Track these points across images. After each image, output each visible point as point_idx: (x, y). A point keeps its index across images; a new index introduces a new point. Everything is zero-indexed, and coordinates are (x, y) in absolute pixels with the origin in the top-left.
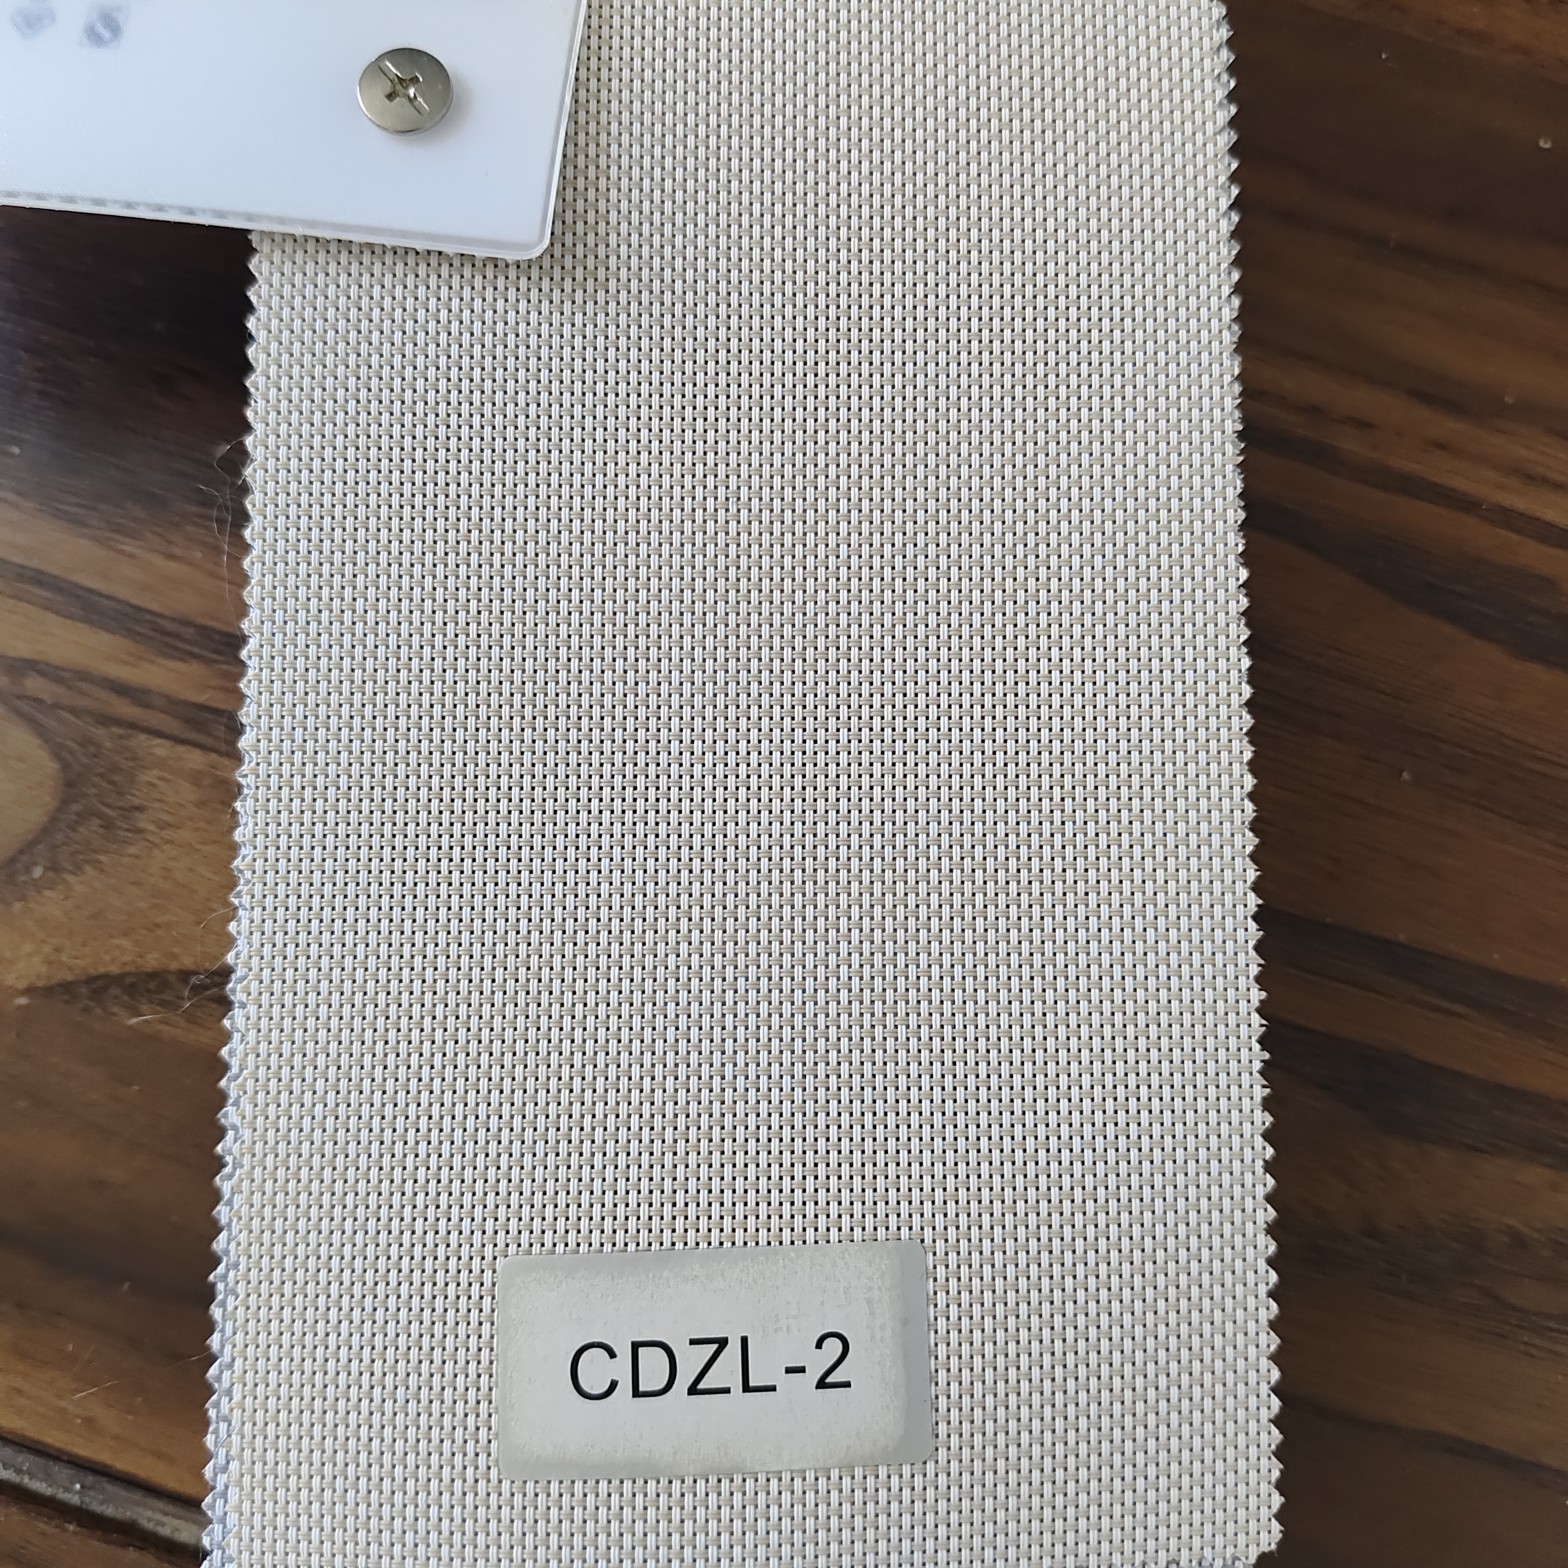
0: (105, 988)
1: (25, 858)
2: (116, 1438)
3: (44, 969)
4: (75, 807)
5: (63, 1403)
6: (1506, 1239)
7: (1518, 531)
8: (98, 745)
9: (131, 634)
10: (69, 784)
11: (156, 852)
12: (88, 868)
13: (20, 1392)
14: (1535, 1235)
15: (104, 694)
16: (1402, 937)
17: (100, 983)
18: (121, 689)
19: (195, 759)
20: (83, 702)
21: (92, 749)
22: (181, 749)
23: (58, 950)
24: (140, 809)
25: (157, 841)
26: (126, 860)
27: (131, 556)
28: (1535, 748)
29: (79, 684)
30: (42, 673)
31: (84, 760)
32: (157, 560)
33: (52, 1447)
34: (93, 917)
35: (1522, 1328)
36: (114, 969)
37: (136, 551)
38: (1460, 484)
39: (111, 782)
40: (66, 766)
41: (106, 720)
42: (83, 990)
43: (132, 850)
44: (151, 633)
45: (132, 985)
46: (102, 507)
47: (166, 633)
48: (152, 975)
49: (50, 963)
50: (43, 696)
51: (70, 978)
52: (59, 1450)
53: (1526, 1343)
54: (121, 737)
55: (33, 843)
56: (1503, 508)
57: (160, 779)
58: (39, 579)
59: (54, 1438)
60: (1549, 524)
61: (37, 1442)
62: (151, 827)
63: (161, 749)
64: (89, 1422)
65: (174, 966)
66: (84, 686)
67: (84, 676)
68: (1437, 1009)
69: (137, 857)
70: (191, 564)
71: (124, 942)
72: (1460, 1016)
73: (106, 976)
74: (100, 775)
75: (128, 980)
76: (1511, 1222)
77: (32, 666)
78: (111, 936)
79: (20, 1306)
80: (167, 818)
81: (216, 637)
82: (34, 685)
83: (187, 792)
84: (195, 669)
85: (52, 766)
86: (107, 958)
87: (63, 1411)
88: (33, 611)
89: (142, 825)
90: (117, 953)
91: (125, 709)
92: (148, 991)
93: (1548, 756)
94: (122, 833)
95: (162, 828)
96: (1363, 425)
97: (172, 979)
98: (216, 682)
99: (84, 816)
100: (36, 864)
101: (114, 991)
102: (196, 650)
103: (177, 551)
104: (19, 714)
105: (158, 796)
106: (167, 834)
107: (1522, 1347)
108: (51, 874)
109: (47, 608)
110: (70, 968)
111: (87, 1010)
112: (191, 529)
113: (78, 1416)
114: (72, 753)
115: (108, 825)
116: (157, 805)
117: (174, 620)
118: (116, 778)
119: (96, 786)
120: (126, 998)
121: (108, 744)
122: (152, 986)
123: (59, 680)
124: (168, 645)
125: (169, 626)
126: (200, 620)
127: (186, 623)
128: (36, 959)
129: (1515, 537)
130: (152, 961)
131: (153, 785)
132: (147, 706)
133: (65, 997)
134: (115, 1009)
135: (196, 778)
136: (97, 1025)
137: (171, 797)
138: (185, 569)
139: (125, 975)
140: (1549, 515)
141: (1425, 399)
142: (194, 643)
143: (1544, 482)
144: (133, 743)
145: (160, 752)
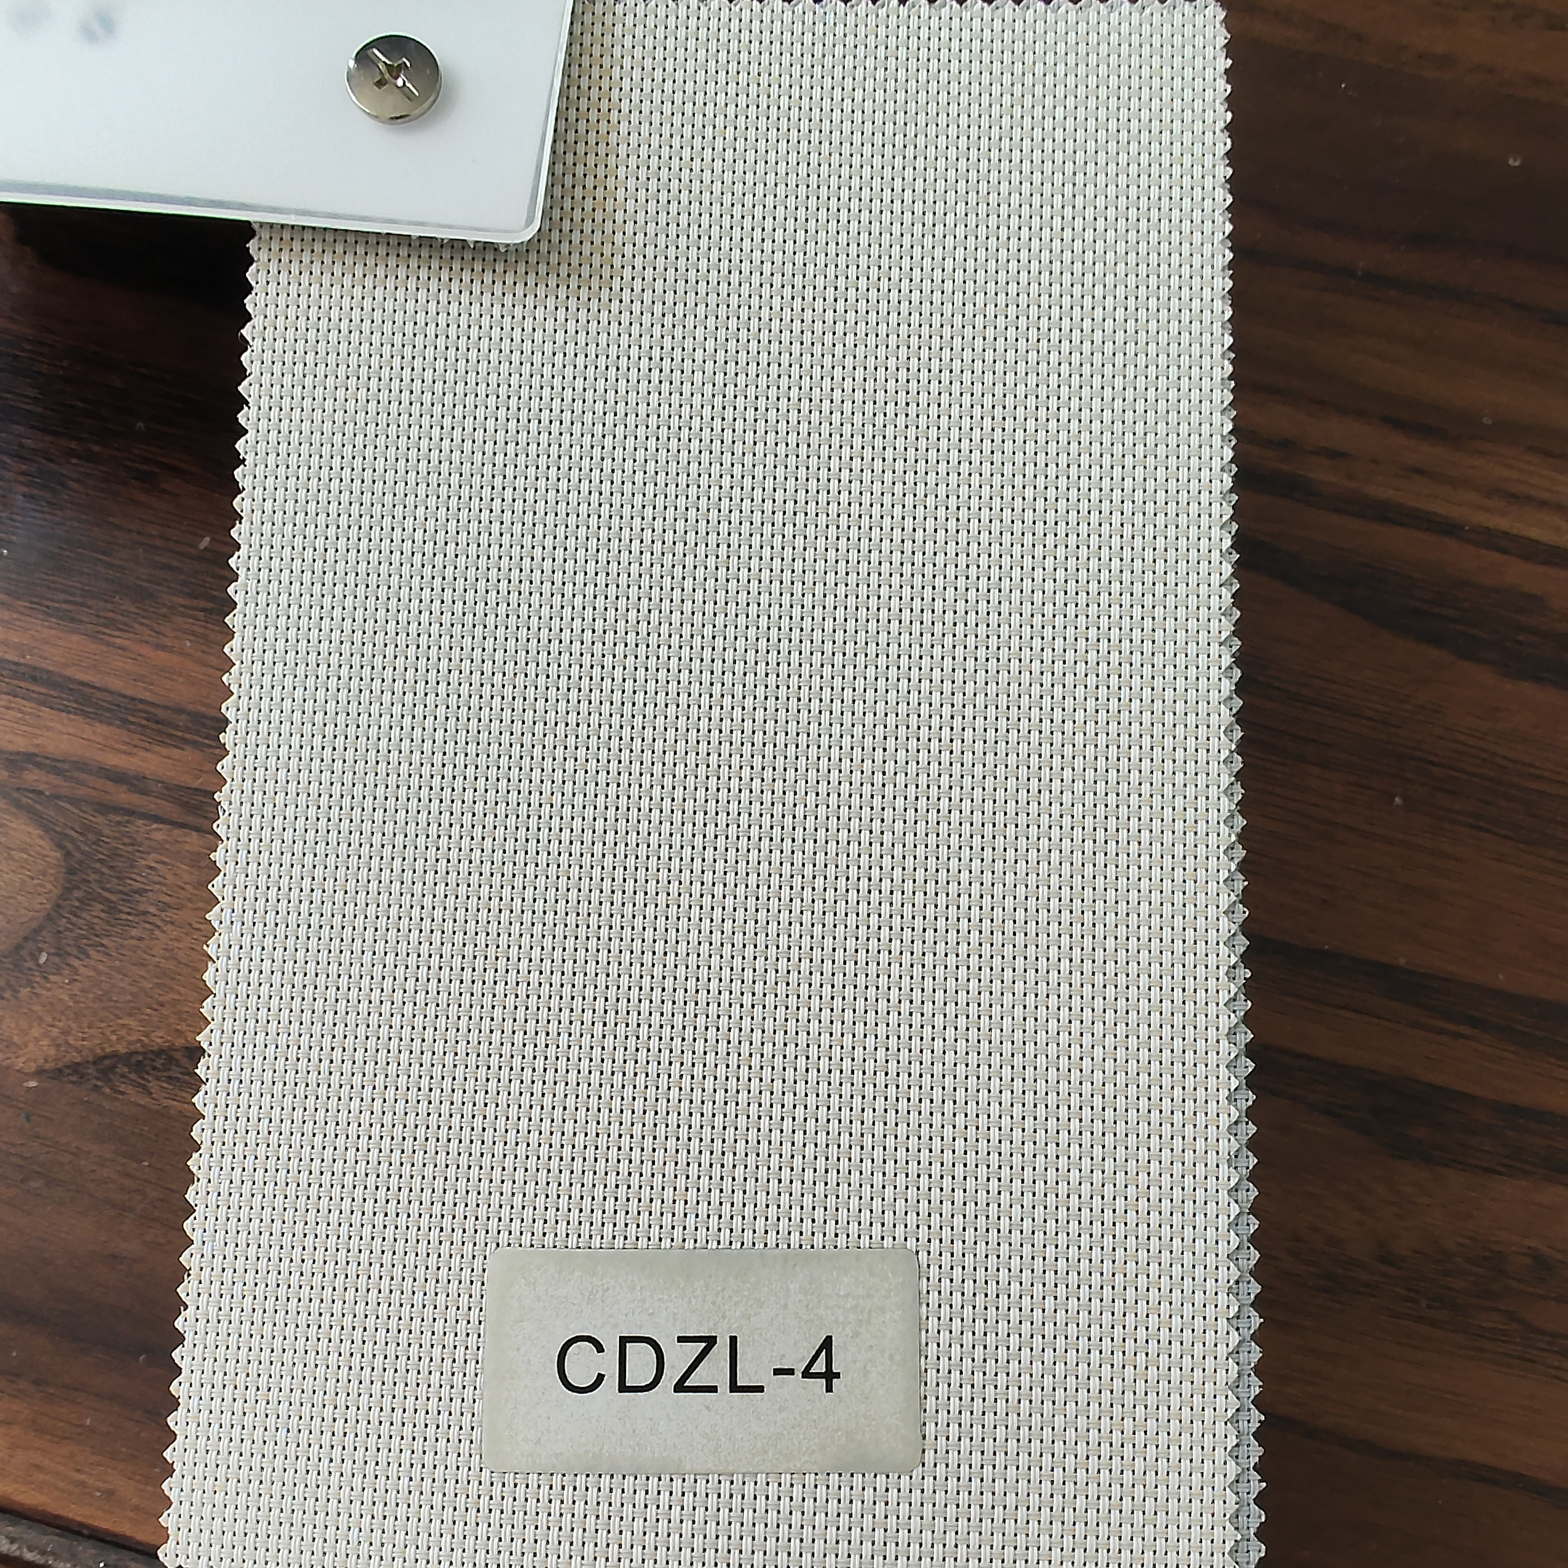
0: (113, 1068)
1: (30, 945)
2: (136, 1508)
3: (52, 1052)
4: (77, 894)
5: (82, 1477)
6: (1528, 1261)
7: (1504, 551)
8: (99, 833)
9: (125, 721)
10: (71, 871)
11: (157, 932)
12: (92, 952)
13: (38, 1467)
14: (1559, 1257)
15: (100, 783)
16: (1402, 961)
17: (107, 1062)
18: (119, 777)
19: (193, 841)
20: (81, 792)
21: (91, 836)
22: (177, 832)
23: (66, 1032)
24: (141, 892)
25: (159, 923)
26: (130, 942)
27: (123, 648)
28: (1531, 766)
29: (77, 774)
30: (39, 765)
31: (84, 847)
32: (146, 650)
33: (73, 1521)
34: (99, 999)
35: (1551, 1352)
36: (122, 1049)
37: (126, 643)
38: (1440, 508)
39: (110, 867)
40: (68, 855)
41: (104, 808)
42: (91, 1070)
43: (134, 932)
44: (144, 722)
45: (140, 1063)
46: (91, 602)
47: (157, 722)
48: (160, 1052)
49: (58, 1046)
50: (41, 787)
51: (78, 1059)
52: (80, 1524)
53: (1557, 1368)
54: (119, 823)
55: (37, 931)
56: (1488, 528)
57: (159, 862)
58: (34, 675)
59: (75, 1512)
61: (58, 1517)
62: (152, 910)
63: (159, 833)
64: (109, 1494)
65: (179, 1042)
66: (83, 776)
67: (82, 766)
69: (140, 939)
70: (182, 653)
71: (132, 1023)
72: (1457, 1036)
73: (115, 1055)
74: (100, 861)
75: (134, 1059)
76: (1532, 1243)
77: (31, 759)
78: (118, 1017)
79: (37, 1382)
80: (167, 899)
81: (208, 722)
82: (33, 777)
83: (187, 874)
84: (189, 755)
85: (55, 855)
86: (114, 1038)
87: (83, 1484)
88: (29, 706)
89: (141, 907)
90: (123, 1032)
91: (122, 796)
92: (154, 1068)
93: (1546, 774)
94: (123, 916)
95: (162, 910)
96: (1335, 454)
97: (178, 1055)
99: (84, 902)
100: (41, 951)
101: (122, 1069)
102: (188, 736)
103: (167, 642)
104: (18, 805)
105: (156, 879)
106: (169, 914)
107: (1553, 1372)
108: (57, 960)
109: (43, 704)
110: (77, 1050)
111: (95, 1089)
112: (179, 620)
113: (98, 1490)
114: (72, 841)
115: (111, 909)
116: (157, 887)
117: (166, 707)
118: (117, 864)
119: (96, 871)
120: (133, 1076)
121: (107, 831)
122: (158, 1063)
123: (58, 772)
124: (160, 732)
125: (161, 714)
126: (191, 707)
127: (180, 711)
128: (45, 1042)
129: (1499, 557)
130: (159, 1039)
131: (151, 868)
132: (144, 792)
133: (74, 1079)
134: (122, 1088)
135: (193, 862)
136: (106, 1104)
137: (171, 879)
138: (175, 659)
139: (132, 1054)
140: (1534, 533)
141: (1398, 425)
142: (188, 730)
143: (1527, 500)
144: (131, 828)
145: (159, 836)
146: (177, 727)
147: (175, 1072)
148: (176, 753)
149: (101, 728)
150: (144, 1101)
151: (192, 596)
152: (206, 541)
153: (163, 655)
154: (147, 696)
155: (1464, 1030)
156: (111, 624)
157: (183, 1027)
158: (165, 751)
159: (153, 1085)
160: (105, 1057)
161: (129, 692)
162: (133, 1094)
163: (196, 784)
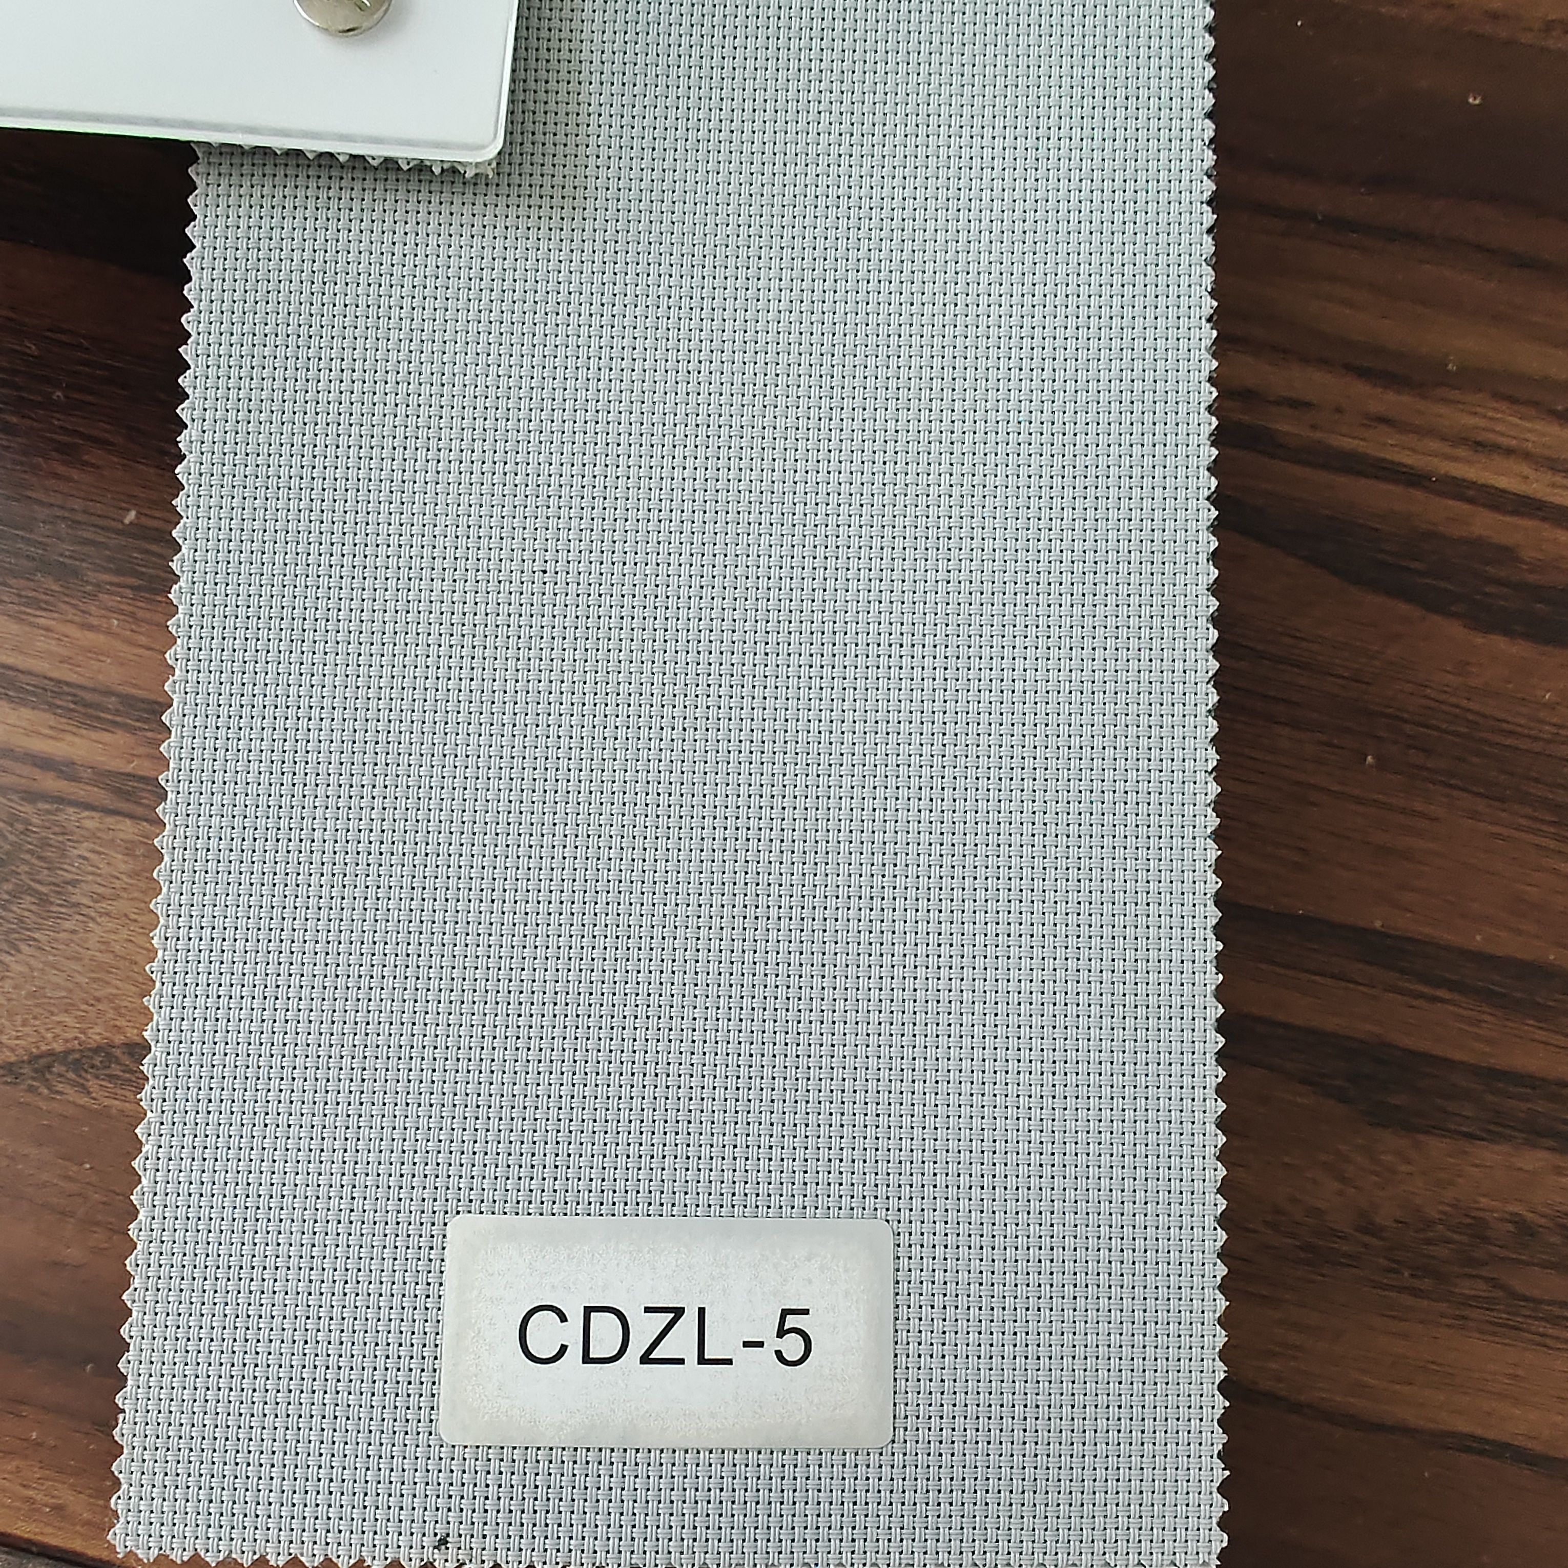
0: (49, 1067)
2: (88, 1523)
5: (30, 1493)
6: (1511, 1227)
7: (1470, 501)
8: (28, 823)
9: (52, 707)
11: (92, 925)
12: (24, 947)
14: (1543, 1221)
15: (26, 770)
16: (1378, 924)
17: (43, 1061)
18: (45, 763)
19: (127, 829)
21: (20, 827)
22: (110, 820)
24: (74, 883)
25: (93, 914)
26: (63, 935)
27: (48, 629)
31: (12, 838)
32: (74, 631)
34: (32, 995)
35: (1536, 1318)
36: (58, 1047)
37: (50, 623)
38: (1407, 459)
39: (40, 858)
41: (31, 796)
42: (26, 1070)
43: (67, 925)
44: (72, 706)
45: (77, 1061)
46: (12, 582)
47: (86, 705)
48: (97, 1050)
51: (13, 1059)
52: (29, 1541)
53: (1542, 1335)
54: (48, 812)
56: (1455, 478)
57: (93, 851)
60: (1504, 491)
62: (85, 901)
63: (91, 821)
64: (59, 1509)
65: (119, 1039)
66: (9, 764)
68: (1421, 996)
69: (73, 932)
70: (109, 632)
71: (67, 1019)
72: (1434, 999)
73: (51, 1053)
74: (29, 851)
75: (71, 1058)
76: (1511, 1208)
78: (52, 1014)
80: (101, 890)
83: (122, 863)
84: (120, 738)
86: (49, 1035)
87: (30, 1500)
89: (74, 899)
90: (58, 1030)
91: (50, 783)
92: (93, 1067)
93: (1519, 729)
94: (55, 909)
95: (97, 902)
96: (1296, 404)
97: (118, 1052)
98: (141, 750)
101: (59, 1068)
103: (95, 621)
105: (90, 869)
106: (104, 905)
107: (1538, 1339)
110: (12, 1050)
111: (31, 1089)
112: (104, 597)
113: (46, 1506)
115: (43, 900)
116: (90, 878)
117: (94, 690)
118: (48, 854)
119: (25, 862)
120: (71, 1075)
121: (35, 820)
122: (97, 1061)
124: (90, 717)
125: (88, 696)
127: (109, 693)
129: (1466, 507)
130: (96, 1035)
131: (83, 858)
132: (73, 779)
133: (9, 1079)
134: (60, 1087)
135: (129, 850)
136: (43, 1105)
137: (105, 869)
138: (102, 638)
139: (67, 1052)
140: (1502, 482)
141: (1363, 373)
142: (117, 712)
143: (1495, 448)
144: (61, 817)
145: (90, 824)
146: (106, 710)
147: (115, 1070)
148: (107, 737)
149: (25, 713)
150: (84, 1100)
151: (118, 572)
152: (132, 515)
153: (90, 635)
154: (73, 678)
155: (1441, 993)
156: (35, 603)
157: (121, 1022)
158: (94, 735)
159: (93, 1084)
160: (41, 1056)
161: (55, 674)
162: (72, 1094)
163: (129, 768)
